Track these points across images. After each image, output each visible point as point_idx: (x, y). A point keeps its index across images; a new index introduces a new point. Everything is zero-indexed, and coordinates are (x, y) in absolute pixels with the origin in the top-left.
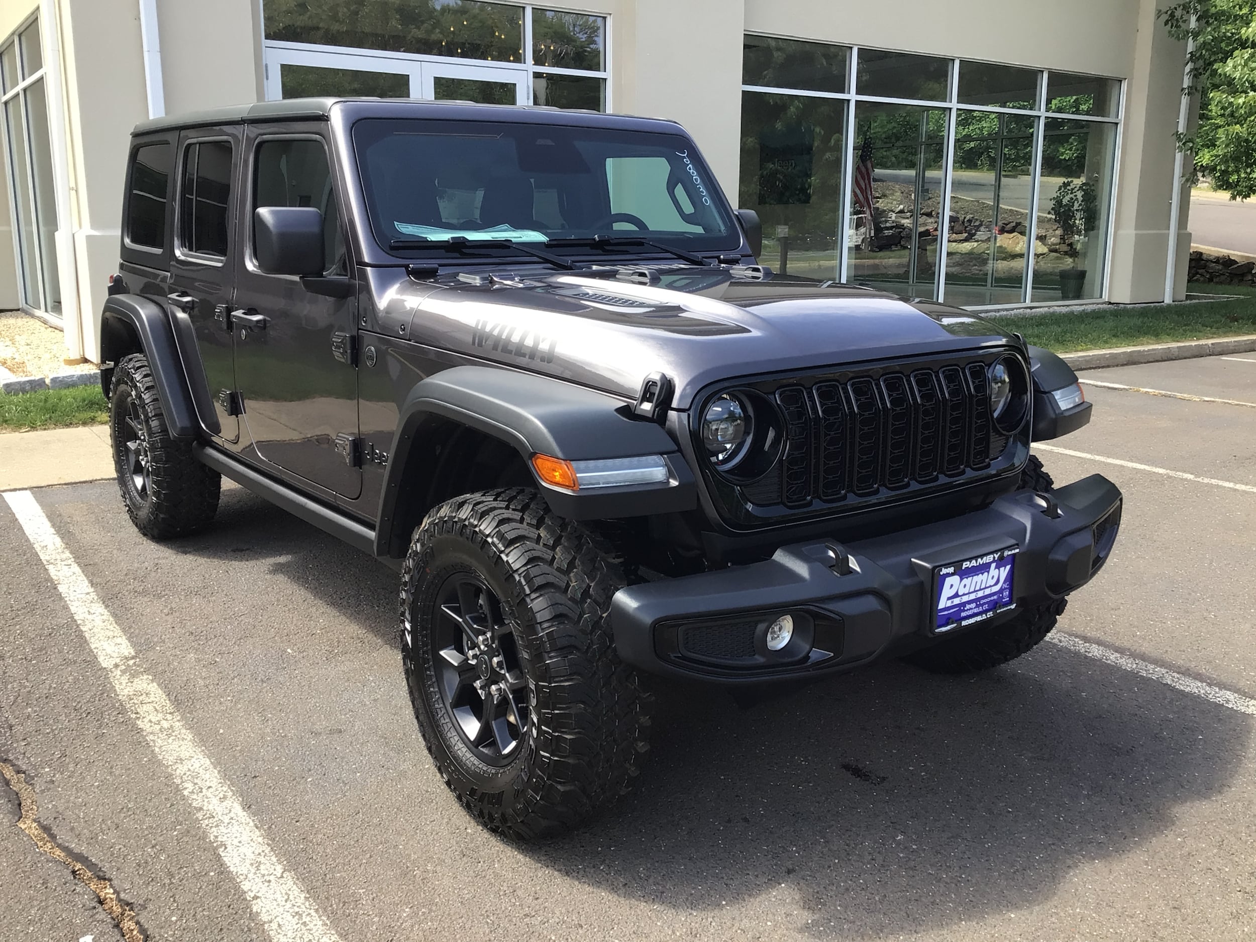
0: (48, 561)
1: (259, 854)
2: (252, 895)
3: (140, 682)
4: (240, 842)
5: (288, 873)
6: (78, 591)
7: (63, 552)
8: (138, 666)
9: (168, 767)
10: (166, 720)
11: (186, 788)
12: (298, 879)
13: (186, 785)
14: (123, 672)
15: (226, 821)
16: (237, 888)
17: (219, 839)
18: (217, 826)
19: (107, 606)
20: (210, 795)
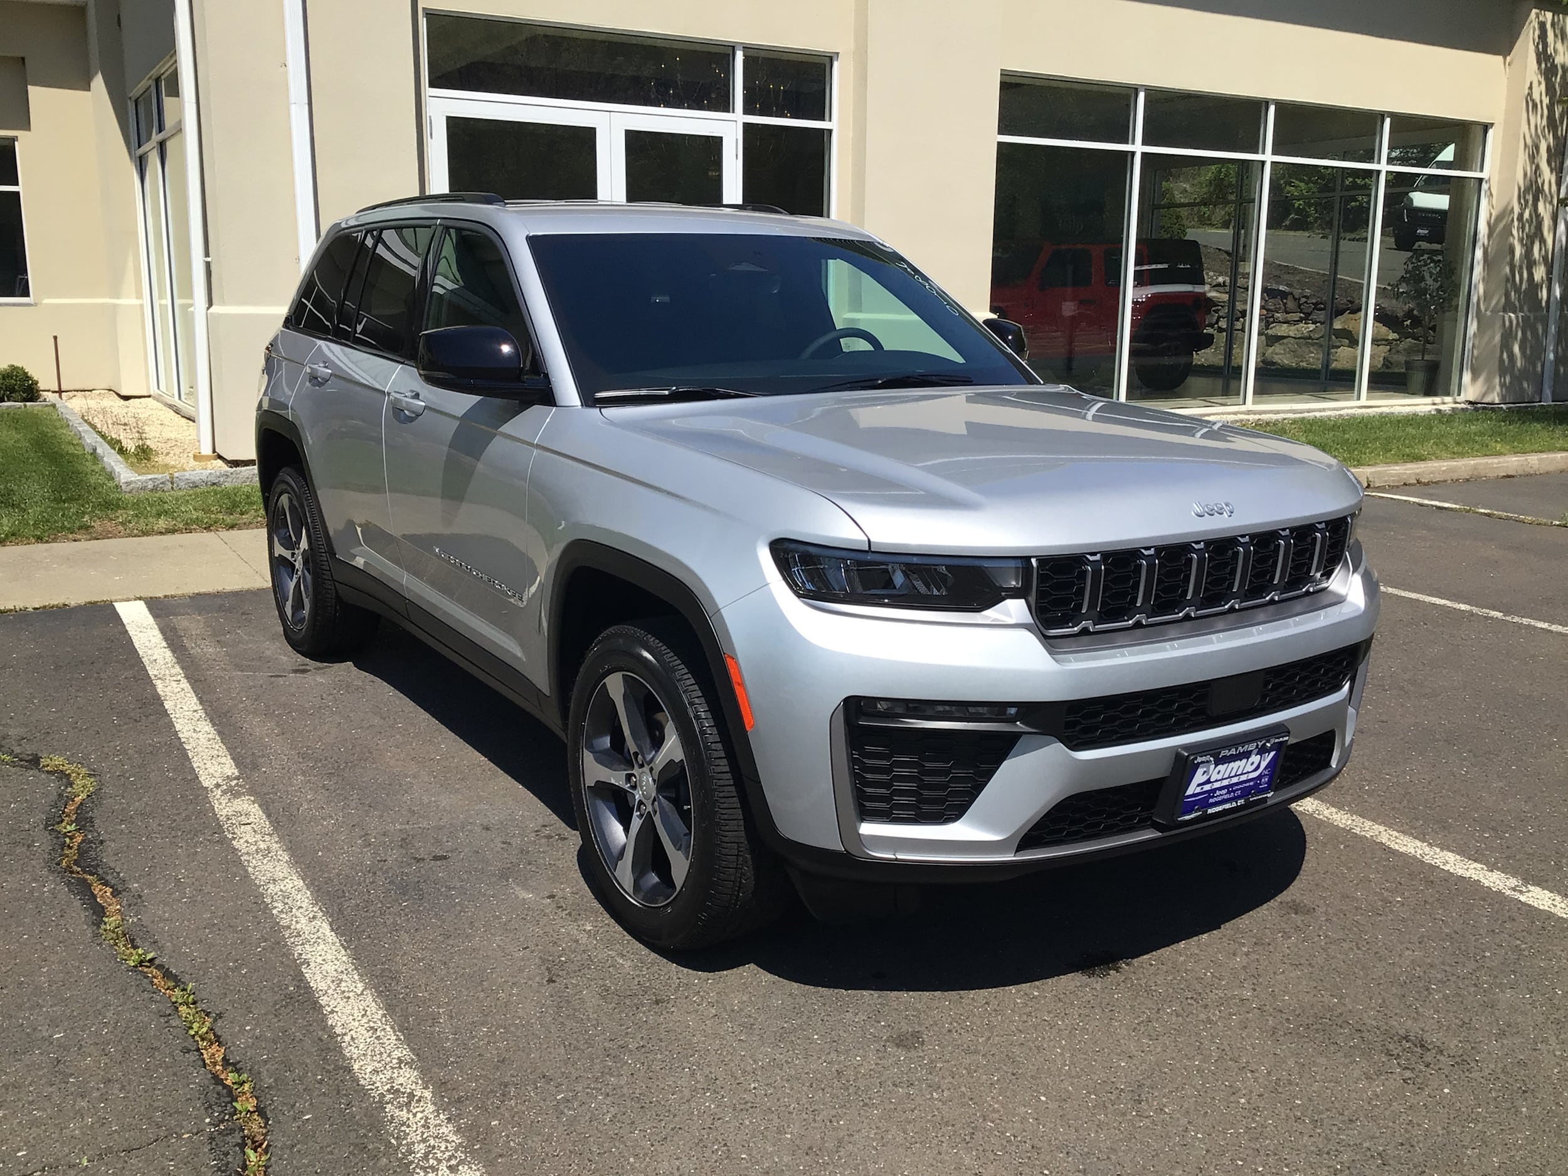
0: (156, 676)
1: (342, 972)
2: (329, 1010)
3: (241, 803)
4: (324, 960)
5: (369, 991)
6: (185, 708)
7: (173, 667)
8: (241, 786)
9: (260, 886)
10: (264, 841)
11: (276, 907)
12: (377, 997)
13: (275, 904)
14: (224, 792)
15: (313, 940)
16: (316, 1002)
17: (303, 957)
18: (302, 944)
19: (214, 725)
20: (300, 915)
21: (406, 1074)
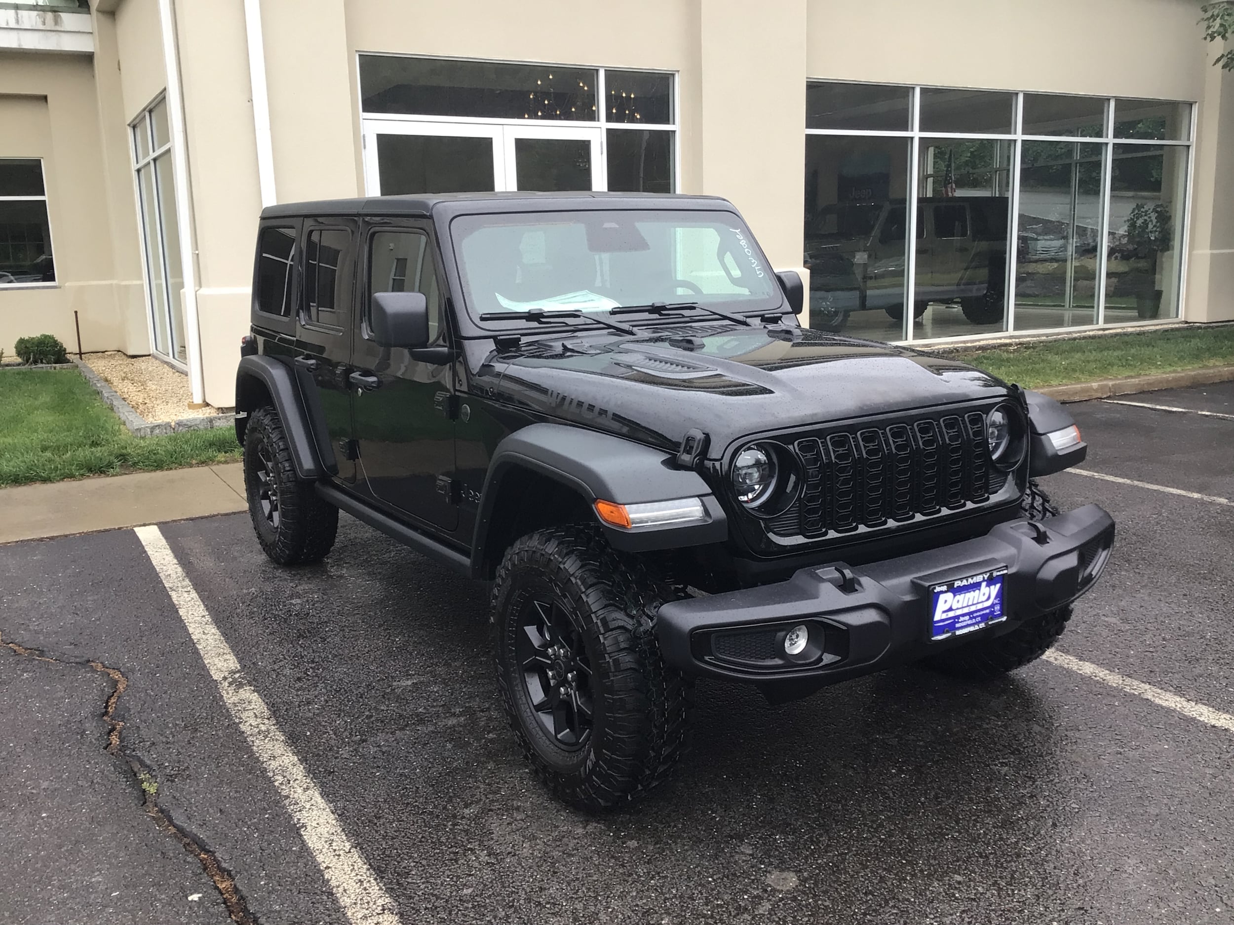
0: (170, 588)
1: (333, 834)
2: (325, 866)
3: (244, 692)
5: (355, 849)
6: (196, 614)
7: (184, 580)
8: (243, 678)
9: (263, 763)
10: (264, 724)
11: (277, 780)
12: (362, 854)
13: (276, 777)
14: (230, 684)
15: (308, 807)
16: (313, 860)
17: (301, 821)
18: (300, 811)
19: (218, 628)
20: (296, 786)
21: (389, 919)
